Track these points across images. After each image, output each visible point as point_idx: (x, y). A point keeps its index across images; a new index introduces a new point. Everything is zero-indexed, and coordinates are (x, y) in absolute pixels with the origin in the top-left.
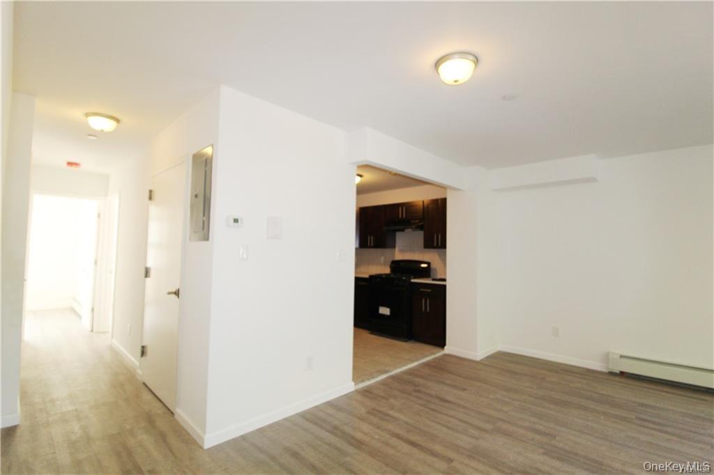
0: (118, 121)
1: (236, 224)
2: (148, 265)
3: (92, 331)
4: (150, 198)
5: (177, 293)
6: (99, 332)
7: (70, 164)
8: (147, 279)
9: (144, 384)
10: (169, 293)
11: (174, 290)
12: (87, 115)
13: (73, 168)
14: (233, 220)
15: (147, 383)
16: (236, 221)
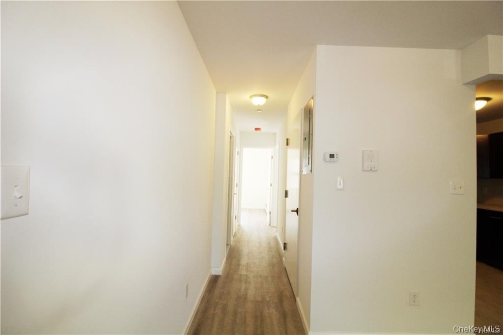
0: (267, 97)
1: (332, 159)
2: (287, 190)
3: (270, 225)
4: (287, 144)
5: (297, 211)
6: (273, 227)
7: (256, 129)
8: (287, 198)
9: (285, 269)
10: (293, 211)
11: (296, 209)
12: (251, 97)
13: (258, 131)
14: (329, 155)
15: (287, 269)
16: (332, 156)
